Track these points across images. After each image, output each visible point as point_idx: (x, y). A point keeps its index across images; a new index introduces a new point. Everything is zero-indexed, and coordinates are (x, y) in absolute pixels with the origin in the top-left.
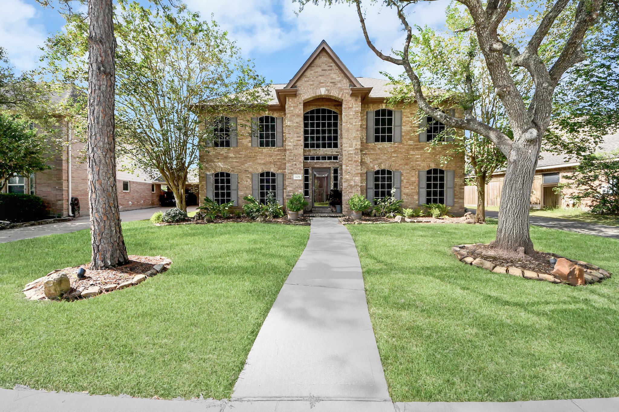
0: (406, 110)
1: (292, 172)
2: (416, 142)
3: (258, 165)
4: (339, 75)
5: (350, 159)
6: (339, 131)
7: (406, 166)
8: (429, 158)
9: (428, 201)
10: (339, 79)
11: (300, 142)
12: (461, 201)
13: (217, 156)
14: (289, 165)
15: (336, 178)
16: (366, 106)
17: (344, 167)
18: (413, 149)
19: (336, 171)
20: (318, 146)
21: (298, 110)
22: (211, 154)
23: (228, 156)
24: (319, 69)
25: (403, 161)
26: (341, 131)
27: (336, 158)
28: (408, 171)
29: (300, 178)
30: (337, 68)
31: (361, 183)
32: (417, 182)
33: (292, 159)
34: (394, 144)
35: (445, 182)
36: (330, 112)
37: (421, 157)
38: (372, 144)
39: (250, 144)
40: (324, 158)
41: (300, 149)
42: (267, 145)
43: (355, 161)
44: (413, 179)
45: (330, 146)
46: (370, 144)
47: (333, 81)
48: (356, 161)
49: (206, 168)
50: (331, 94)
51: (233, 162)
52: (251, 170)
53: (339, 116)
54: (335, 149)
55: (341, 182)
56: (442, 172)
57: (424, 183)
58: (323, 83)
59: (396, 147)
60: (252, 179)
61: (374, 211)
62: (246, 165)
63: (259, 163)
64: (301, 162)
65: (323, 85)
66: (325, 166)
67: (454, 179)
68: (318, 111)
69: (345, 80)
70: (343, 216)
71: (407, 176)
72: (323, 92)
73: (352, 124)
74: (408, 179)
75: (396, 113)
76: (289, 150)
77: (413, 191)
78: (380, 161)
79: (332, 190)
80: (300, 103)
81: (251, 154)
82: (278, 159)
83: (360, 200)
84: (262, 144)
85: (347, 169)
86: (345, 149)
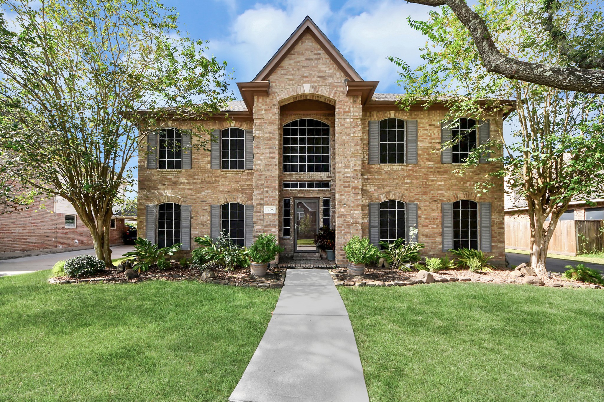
0: (423, 121)
1: (262, 202)
2: (438, 163)
3: (220, 194)
4: (331, 66)
5: (346, 184)
6: (331, 149)
7: (424, 197)
8: (455, 185)
9: (456, 246)
10: (331, 71)
11: (274, 160)
12: (500, 245)
13: (162, 181)
14: (258, 192)
15: (326, 212)
16: (368, 114)
17: (337, 196)
18: (434, 173)
19: (326, 203)
20: (302, 169)
21: (271, 115)
22: (154, 178)
23: (177, 181)
24: (302, 58)
25: (419, 190)
26: (334, 149)
27: (326, 185)
28: (428, 203)
29: (274, 211)
30: (327, 57)
31: (363, 219)
32: (440, 219)
33: (262, 185)
34: (407, 166)
35: (478, 219)
36: (318, 123)
37: (445, 185)
38: (376, 166)
39: (209, 166)
40: (310, 185)
41: (274, 170)
42: (233, 167)
43: (353, 188)
44: (435, 214)
45: (318, 169)
46: (373, 166)
47: (321, 74)
48: (355, 188)
49: (148, 197)
50: (319, 93)
51: (184, 189)
52: (209, 200)
53: (331, 129)
54: (325, 173)
55: (333, 217)
56: (474, 205)
57: (449, 220)
58: (307, 77)
59: (409, 170)
60: (211, 213)
61: (381, 260)
62: (203, 193)
63: (221, 191)
64: (274, 189)
65: (307, 79)
66: (312, 196)
67: (491, 215)
68: (302, 123)
69: (338, 73)
70: (336, 267)
71: (425, 210)
72: (307, 89)
73: (349, 135)
74: (428, 214)
75: (409, 124)
76: (257, 171)
77: (435, 230)
78: (387, 189)
79: (321, 229)
80: (274, 105)
81: (209, 179)
82: (248, 185)
83: (363, 246)
84: (225, 166)
85: (341, 199)
86: (339, 170)
